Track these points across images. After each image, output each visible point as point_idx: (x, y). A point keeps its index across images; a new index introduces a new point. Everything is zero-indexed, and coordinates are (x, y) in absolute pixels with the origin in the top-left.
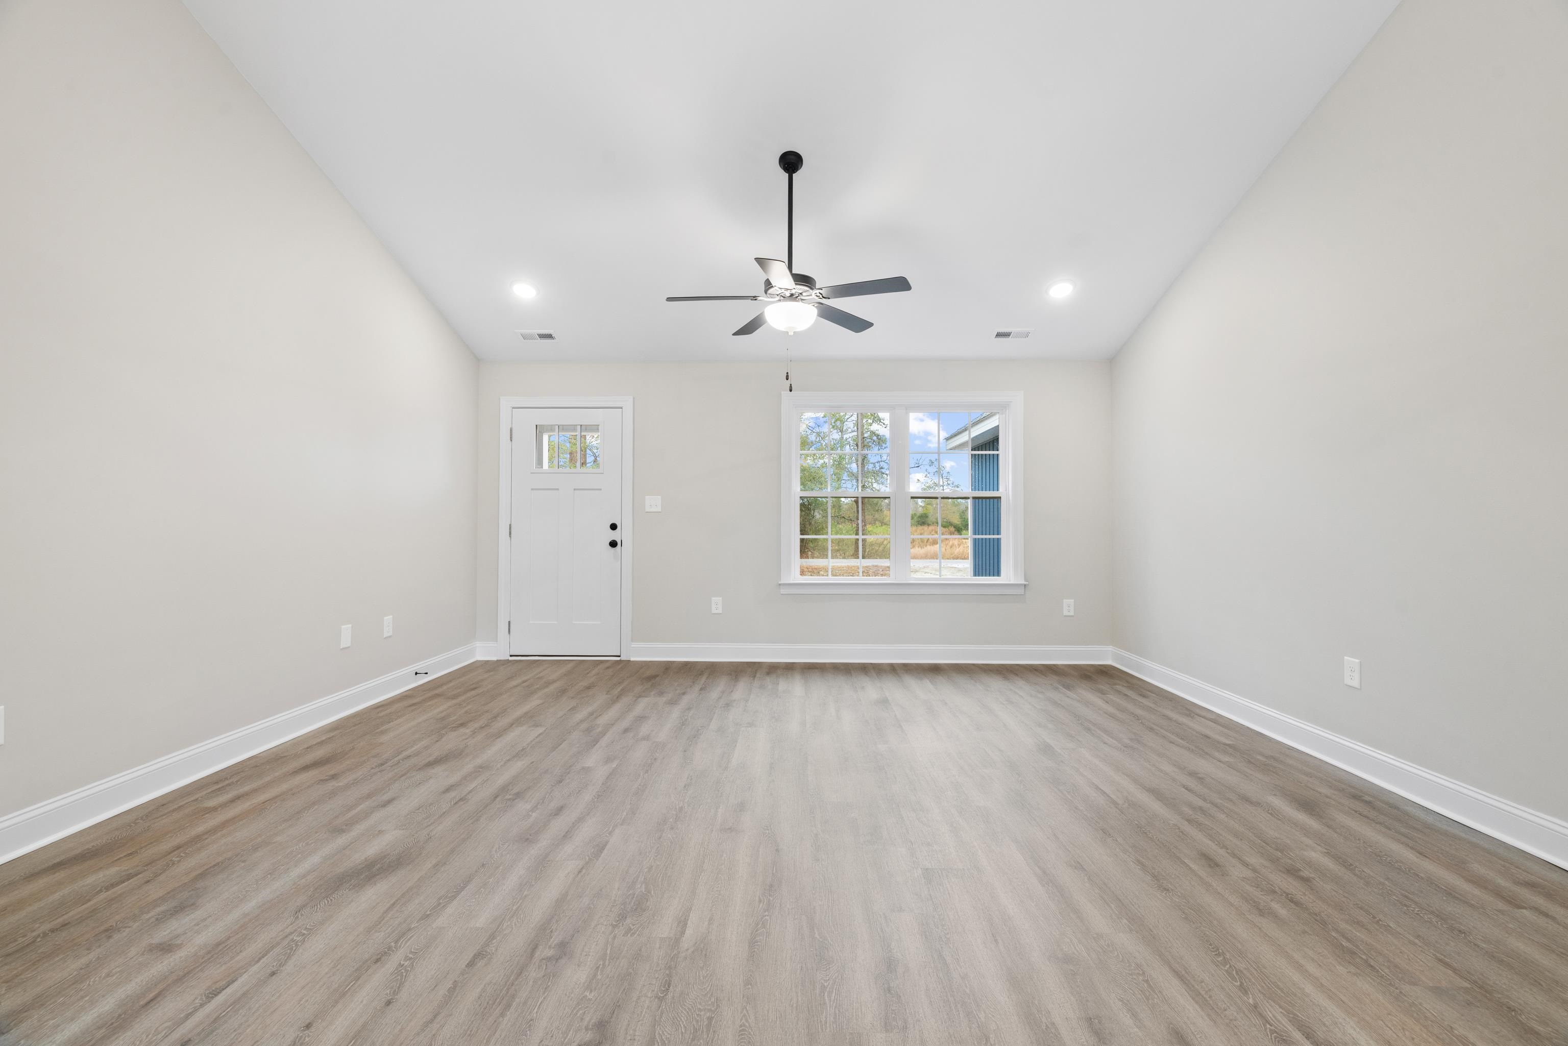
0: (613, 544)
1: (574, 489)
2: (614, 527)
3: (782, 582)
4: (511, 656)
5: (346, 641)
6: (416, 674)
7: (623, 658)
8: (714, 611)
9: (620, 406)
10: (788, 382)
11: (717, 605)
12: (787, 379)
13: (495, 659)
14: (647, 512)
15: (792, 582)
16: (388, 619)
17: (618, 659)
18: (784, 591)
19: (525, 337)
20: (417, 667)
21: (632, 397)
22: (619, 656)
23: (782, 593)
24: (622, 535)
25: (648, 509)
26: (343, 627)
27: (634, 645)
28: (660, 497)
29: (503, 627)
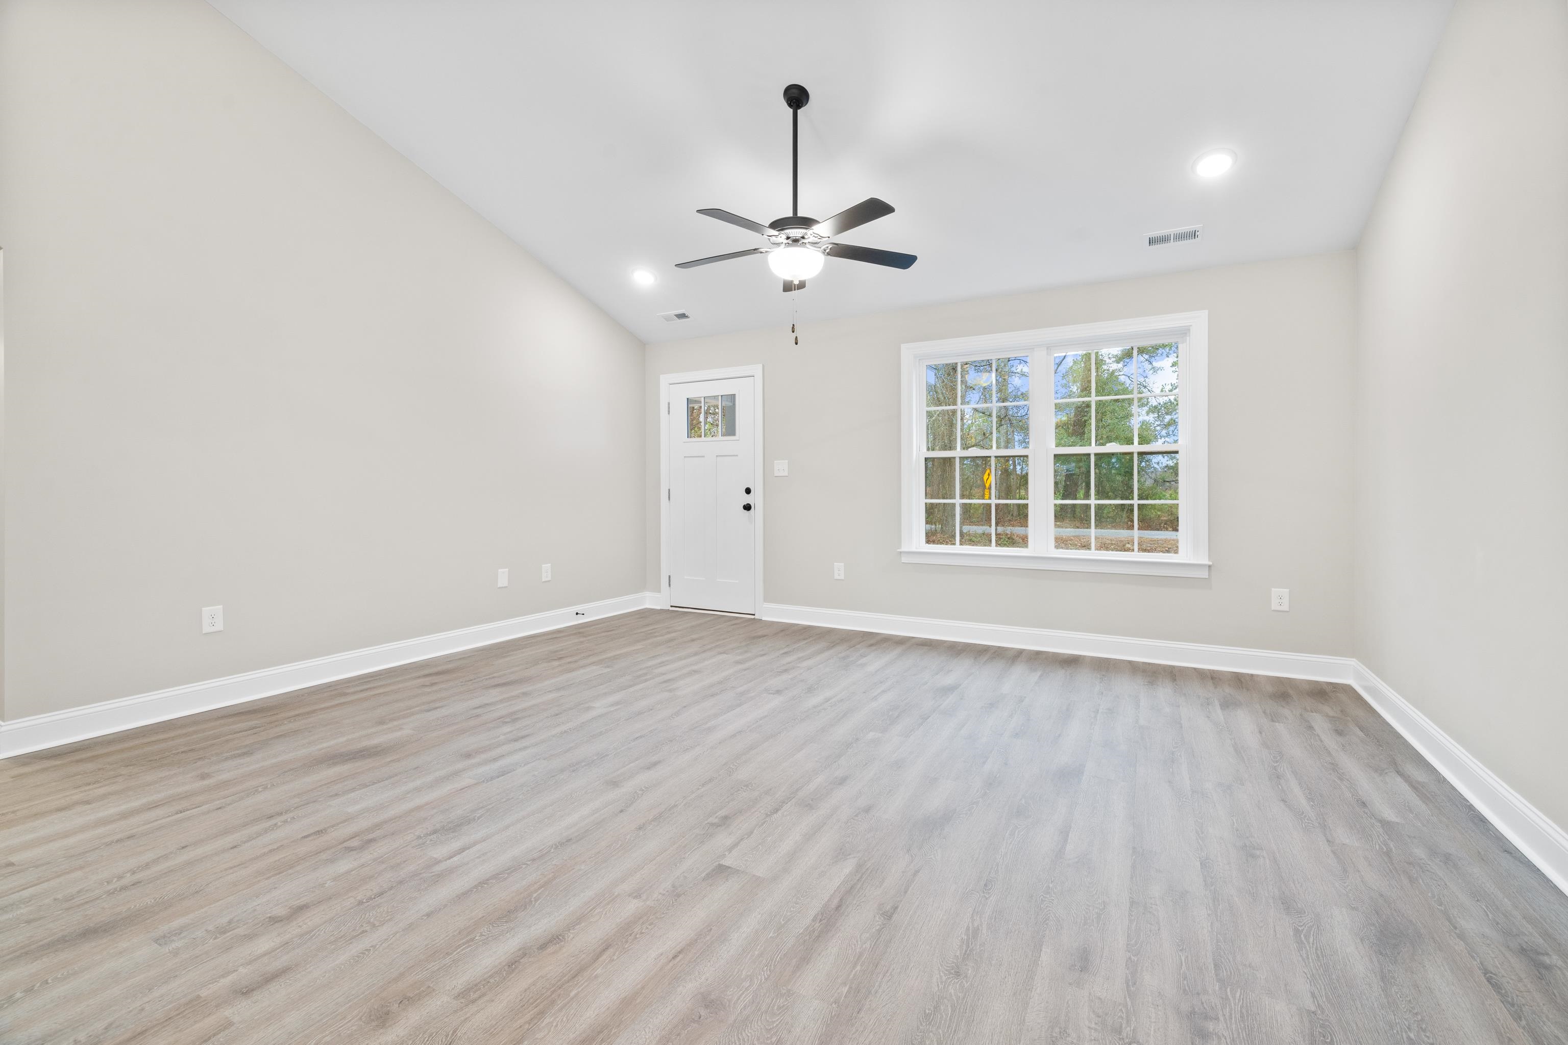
0: (747, 507)
1: (717, 456)
2: (748, 491)
3: (904, 549)
4: (671, 606)
5: (503, 581)
6: (577, 614)
7: (756, 617)
8: (837, 577)
9: (752, 374)
10: (794, 335)
11: (839, 570)
12: (793, 332)
13: (658, 608)
14: (776, 477)
15: (914, 549)
16: (546, 567)
17: (752, 617)
18: (904, 559)
19: (667, 319)
20: (578, 608)
21: (761, 365)
22: (754, 615)
23: (902, 561)
24: (753, 498)
25: (776, 474)
26: (499, 570)
27: (767, 605)
28: (787, 461)
29: (664, 581)
